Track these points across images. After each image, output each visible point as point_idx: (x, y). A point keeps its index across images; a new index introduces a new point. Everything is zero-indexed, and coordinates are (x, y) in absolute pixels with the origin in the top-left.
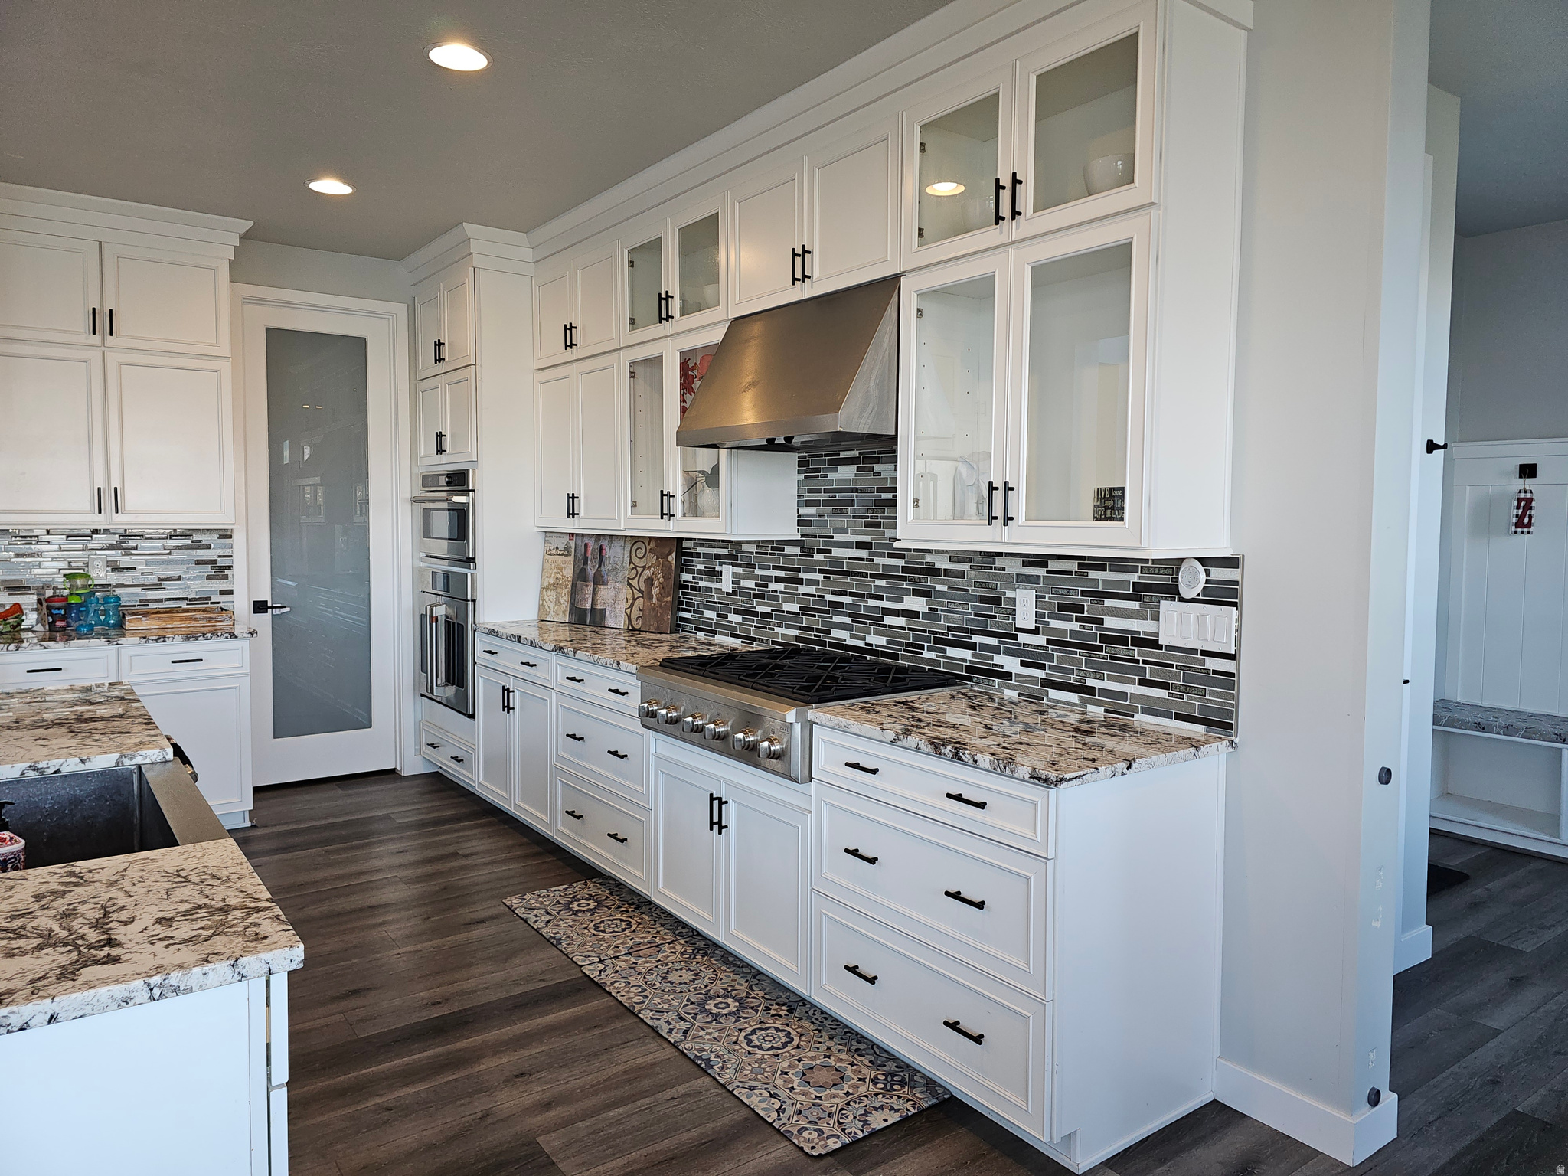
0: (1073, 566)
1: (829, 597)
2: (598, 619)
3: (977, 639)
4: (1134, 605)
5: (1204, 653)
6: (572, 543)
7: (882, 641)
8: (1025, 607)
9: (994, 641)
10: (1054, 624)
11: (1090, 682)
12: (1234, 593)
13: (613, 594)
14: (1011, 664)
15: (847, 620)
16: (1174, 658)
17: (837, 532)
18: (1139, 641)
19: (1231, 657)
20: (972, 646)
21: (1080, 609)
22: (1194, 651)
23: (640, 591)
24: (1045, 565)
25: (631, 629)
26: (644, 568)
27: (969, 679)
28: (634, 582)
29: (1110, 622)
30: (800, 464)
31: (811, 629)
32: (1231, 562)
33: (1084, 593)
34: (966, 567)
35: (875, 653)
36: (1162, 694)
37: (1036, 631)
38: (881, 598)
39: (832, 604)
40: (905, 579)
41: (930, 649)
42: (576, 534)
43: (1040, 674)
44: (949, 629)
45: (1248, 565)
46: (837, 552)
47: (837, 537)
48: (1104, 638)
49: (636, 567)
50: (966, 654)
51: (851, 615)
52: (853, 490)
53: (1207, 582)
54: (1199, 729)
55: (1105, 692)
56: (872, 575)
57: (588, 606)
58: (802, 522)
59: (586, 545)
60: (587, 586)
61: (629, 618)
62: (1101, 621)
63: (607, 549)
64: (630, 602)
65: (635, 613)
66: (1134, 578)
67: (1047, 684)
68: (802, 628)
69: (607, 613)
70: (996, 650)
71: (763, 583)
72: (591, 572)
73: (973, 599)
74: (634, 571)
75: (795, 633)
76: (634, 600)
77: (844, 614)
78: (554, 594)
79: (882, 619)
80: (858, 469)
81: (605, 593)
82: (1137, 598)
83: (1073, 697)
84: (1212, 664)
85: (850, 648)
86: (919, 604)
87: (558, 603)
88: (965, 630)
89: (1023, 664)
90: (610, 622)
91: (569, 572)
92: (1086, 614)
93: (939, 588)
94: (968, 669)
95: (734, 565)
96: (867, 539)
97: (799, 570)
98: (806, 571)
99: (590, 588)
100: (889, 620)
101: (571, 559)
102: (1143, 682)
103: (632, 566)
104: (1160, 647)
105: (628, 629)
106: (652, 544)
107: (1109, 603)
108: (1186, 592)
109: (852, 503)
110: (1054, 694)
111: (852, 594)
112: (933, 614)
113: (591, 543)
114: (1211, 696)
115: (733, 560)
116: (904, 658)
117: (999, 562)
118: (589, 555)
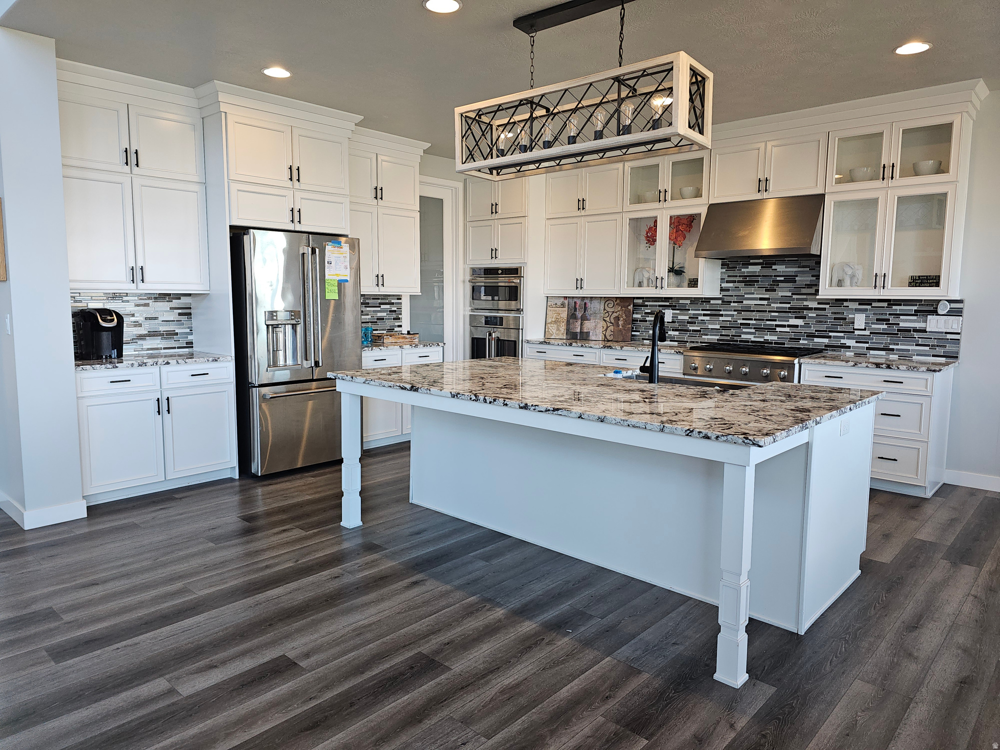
0: (885, 304)
1: (739, 322)
2: (585, 336)
3: (831, 334)
4: (915, 318)
5: (946, 333)
6: (566, 302)
7: (775, 338)
8: (860, 321)
9: (842, 334)
10: (873, 326)
11: (891, 347)
12: (961, 312)
13: (594, 324)
14: (851, 343)
15: (753, 331)
16: (933, 335)
17: (745, 294)
18: (916, 330)
19: (959, 334)
20: (830, 337)
21: (889, 320)
22: (942, 333)
23: (611, 323)
24: (871, 304)
25: (606, 340)
26: (613, 312)
27: (827, 350)
28: (608, 319)
29: (902, 324)
30: (722, 265)
31: (729, 336)
32: (961, 301)
33: (890, 314)
34: (827, 306)
35: (771, 343)
36: (927, 348)
37: (865, 329)
38: (776, 320)
39: (741, 324)
40: (790, 312)
41: (803, 339)
42: (569, 297)
43: (867, 345)
44: (816, 331)
45: (966, 302)
46: (745, 302)
47: (746, 296)
48: (898, 330)
49: (608, 312)
50: (826, 341)
51: (754, 328)
52: (759, 276)
53: (950, 308)
54: (943, 360)
55: (897, 350)
56: (769, 311)
57: (578, 330)
58: (722, 290)
59: (575, 303)
60: (577, 321)
61: (605, 336)
62: (899, 324)
63: (589, 304)
64: (605, 328)
65: (608, 333)
66: (915, 308)
67: (868, 348)
68: (721, 335)
69: (591, 334)
70: (843, 338)
71: (695, 317)
72: (579, 314)
73: (831, 318)
74: (607, 314)
75: (718, 337)
76: (608, 327)
77: (751, 328)
78: (556, 326)
79: (776, 329)
80: (762, 267)
81: (588, 325)
82: (917, 315)
83: (883, 353)
84: (949, 336)
85: (752, 342)
86: (800, 322)
87: (558, 329)
88: (826, 331)
89: (856, 342)
90: (592, 337)
91: (564, 315)
92: (890, 322)
93: (810, 315)
94: (826, 346)
95: (673, 309)
96: (767, 296)
97: (721, 310)
98: (724, 310)
99: (579, 322)
100: (778, 329)
101: (566, 309)
102: (917, 345)
103: (605, 311)
104: (927, 332)
105: (604, 340)
106: (618, 301)
107: (902, 317)
108: (940, 312)
109: (758, 281)
110: (872, 352)
111: (755, 320)
112: (807, 325)
113: (579, 302)
114: (950, 348)
115: (673, 307)
116: (788, 343)
117: (845, 304)
118: (577, 307)
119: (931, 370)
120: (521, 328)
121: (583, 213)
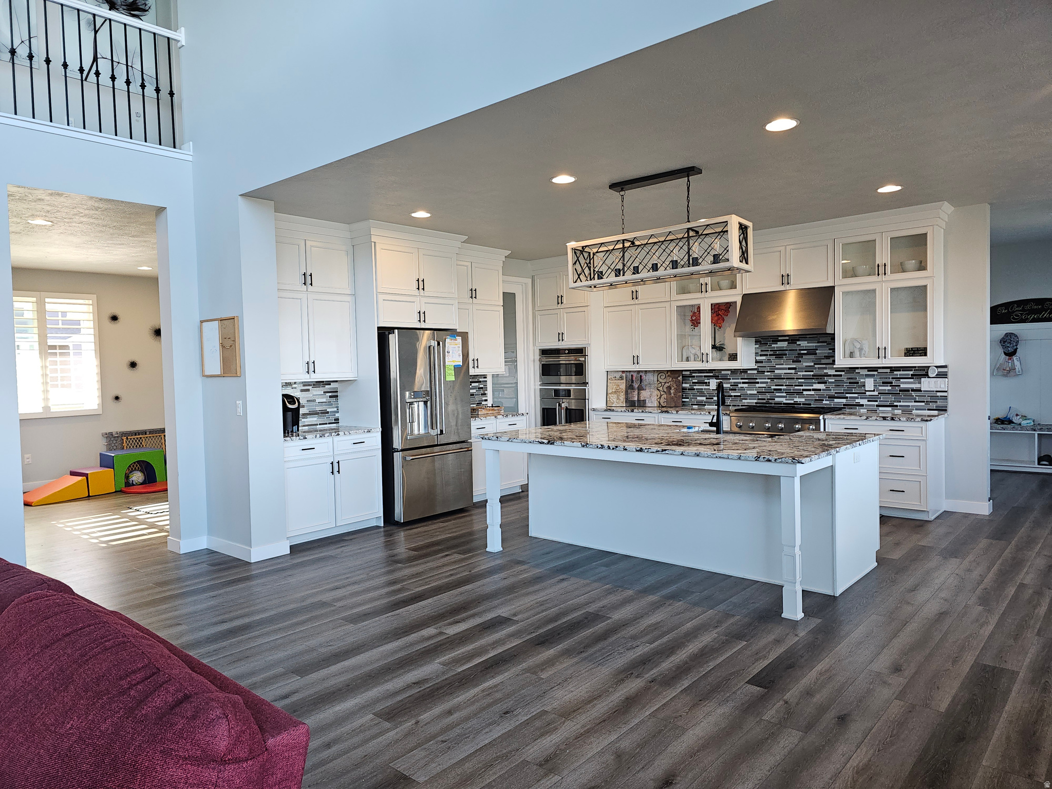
0: (888, 370)
1: (773, 387)
2: (642, 404)
3: (847, 395)
4: (912, 380)
5: (936, 391)
6: (624, 375)
7: (803, 400)
8: (869, 384)
9: (856, 395)
10: (880, 388)
11: (895, 404)
12: (946, 375)
13: (649, 393)
14: (864, 402)
15: (785, 394)
16: (926, 394)
17: (776, 364)
18: (913, 390)
19: (946, 392)
20: (847, 398)
21: (892, 383)
22: (934, 391)
23: (664, 392)
24: (877, 371)
25: (660, 406)
26: (665, 383)
27: (845, 408)
28: (661, 389)
29: (902, 386)
30: (756, 342)
31: (765, 399)
32: (945, 367)
33: (892, 378)
34: (843, 373)
35: (800, 404)
36: (923, 404)
37: (874, 391)
38: (802, 386)
39: (774, 389)
40: (814, 379)
41: (826, 400)
42: (626, 371)
43: (876, 403)
44: (835, 393)
45: (949, 367)
46: (777, 371)
47: (777, 366)
48: (900, 391)
49: (661, 383)
50: (844, 401)
51: (785, 393)
52: (787, 350)
53: (938, 372)
54: (936, 413)
55: (900, 406)
56: (797, 378)
57: (636, 399)
58: (757, 362)
59: (632, 376)
60: (634, 392)
61: (659, 402)
62: (900, 386)
63: (644, 376)
64: (659, 396)
65: (662, 401)
66: (912, 373)
67: (877, 406)
68: (758, 399)
69: (647, 401)
70: (857, 398)
71: (736, 384)
72: (636, 385)
73: (847, 383)
74: (660, 385)
75: (756, 401)
76: (661, 395)
77: (783, 393)
78: (616, 396)
79: (803, 393)
80: (788, 343)
81: (644, 394)
82: (913, 378)
83: (890, 409)
84: (939, 394)
85: (784, 404)
86: (822, 386)
87: (618, 399)
88: (843, 393)
89: (868, 401)
90: (648, 404)
91: (623, 386)
92: (893, 384)
93: (830, 380)
94: (844, 405)
95: (716, 379)
96: (794, 366)
97: (757, 379)
98: (759, 379)
99: (636, 392)
100: (805, 393)
101: (624, 381)
102: (915, 402)
103: (659, 382)
104: (921, 391)
105: (659, 407)
106: (669, 373)
107: (901, 380)
108: (930, 375)
109: (786, 355)
110: (881, 408)
111: (785, 385)
112: (828, 389)
113: (635, 375)
114: (940, 403)
115: (717, 377)
116: (813, 404)
117: (857, 371)
118: (634, 379)
119: (924, 420)
120: (587, 398)
121: (636, 301)
